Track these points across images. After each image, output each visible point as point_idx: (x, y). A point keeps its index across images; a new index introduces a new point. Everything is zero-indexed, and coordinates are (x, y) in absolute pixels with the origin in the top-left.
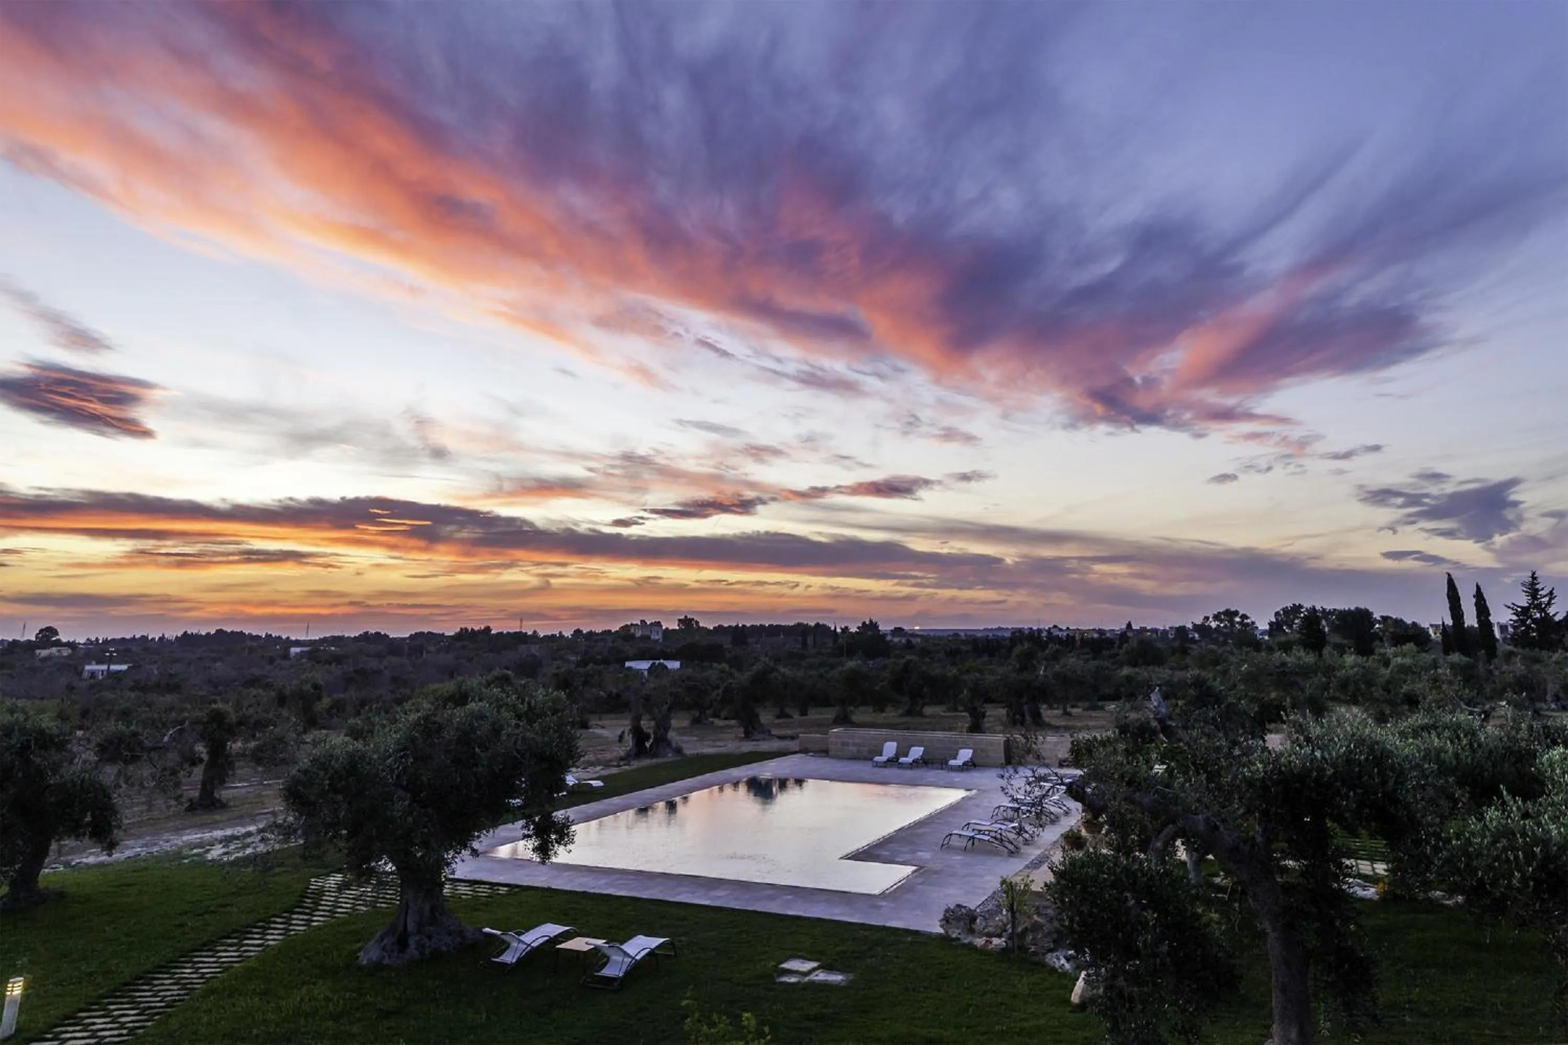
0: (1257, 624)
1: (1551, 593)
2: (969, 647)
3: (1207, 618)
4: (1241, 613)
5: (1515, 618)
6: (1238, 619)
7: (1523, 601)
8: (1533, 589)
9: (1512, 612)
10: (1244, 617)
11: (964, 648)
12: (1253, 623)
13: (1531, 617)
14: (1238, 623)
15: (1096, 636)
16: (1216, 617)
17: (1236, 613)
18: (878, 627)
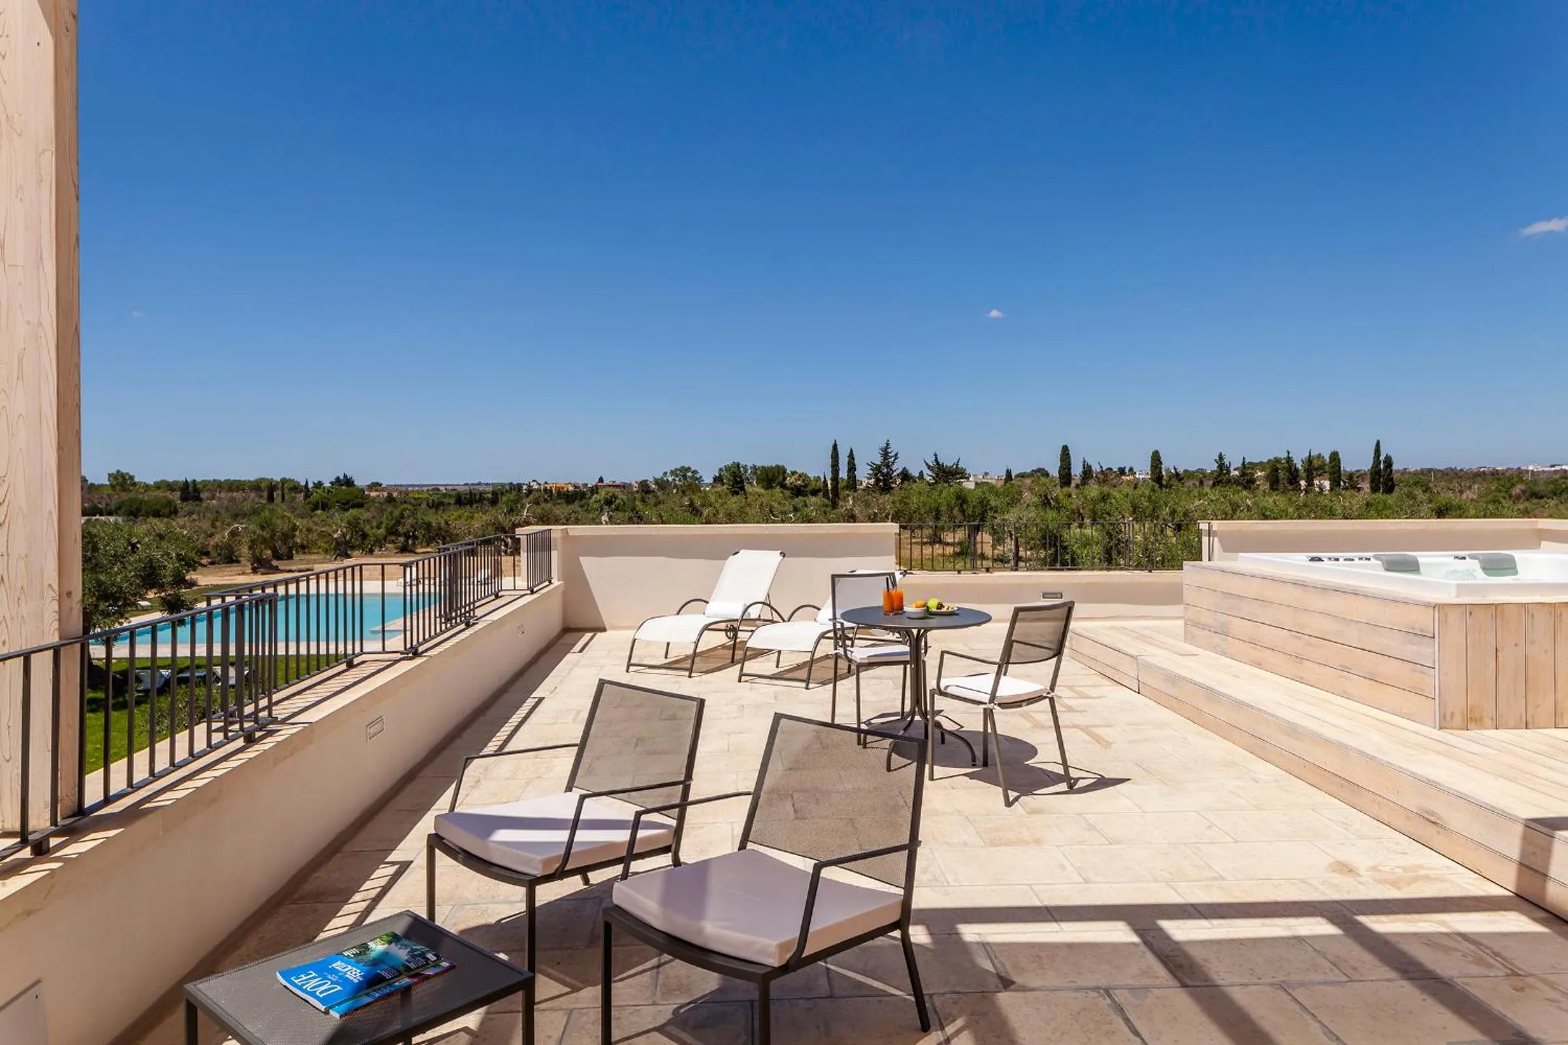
0: (704, 478)
1: (896, 455)
2: (452, 501)
3: (665, 474)
4: (693, 469)
5: (871, 472)
6: (689, 474)
7: (878, 460)
8: (885, 453)
9: (870, 468)
10: (695, 472)
11: (446, 501)
12: (701, 477)
13: (881, 472)
14: (689, 477)
15: (571, 488)
16: (672, 473)
17: (689, 469)
18: (353, 482)
